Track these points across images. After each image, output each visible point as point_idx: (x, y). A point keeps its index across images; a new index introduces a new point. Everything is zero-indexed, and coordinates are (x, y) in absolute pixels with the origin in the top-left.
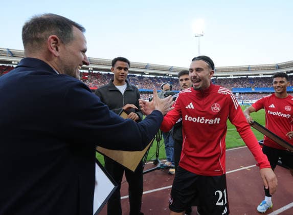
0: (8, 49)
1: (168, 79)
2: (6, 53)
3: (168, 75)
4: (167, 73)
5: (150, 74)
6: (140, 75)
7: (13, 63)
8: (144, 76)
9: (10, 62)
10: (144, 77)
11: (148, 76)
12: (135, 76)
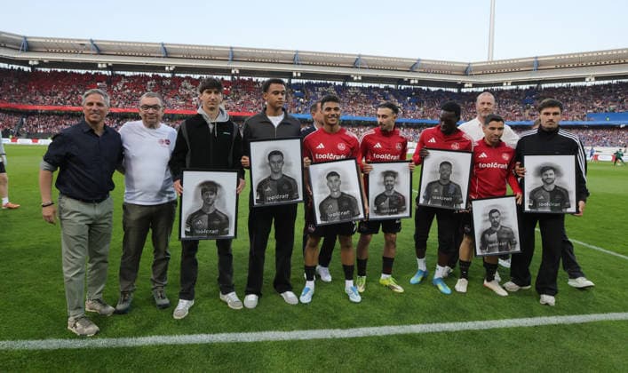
0: (92, 41)
1: (408, 92)
2: (89, 50)
3: (408, 82)
4: (406, 76)
5: (365, 79)
6: (341, 83)
7: (99, 66)
8: (350, 84)
9: (93, 66)
10: (350, 87)
11: (360, 85)
12: (327, 86)
